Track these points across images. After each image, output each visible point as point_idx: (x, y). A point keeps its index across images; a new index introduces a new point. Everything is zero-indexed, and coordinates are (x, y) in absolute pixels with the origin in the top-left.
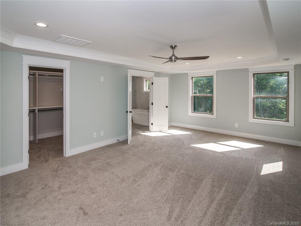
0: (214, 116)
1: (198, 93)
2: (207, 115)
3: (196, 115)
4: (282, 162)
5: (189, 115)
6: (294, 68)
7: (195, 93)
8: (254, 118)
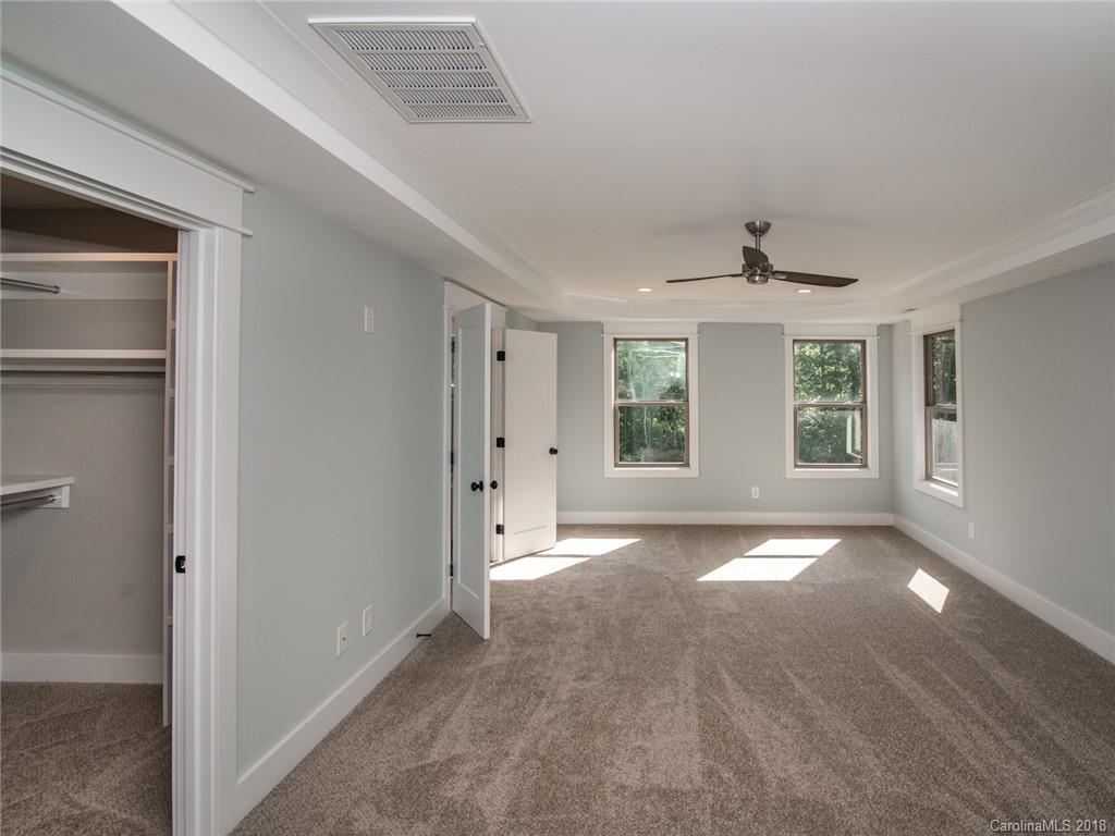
0: (693, 471)
1: (634, 396)
2: (671, 471)
3: (629, 472)
4: (919, 570)
5: (606, 476)
6: (875, 333)
7: (622, 395)
8: (796, 466)
